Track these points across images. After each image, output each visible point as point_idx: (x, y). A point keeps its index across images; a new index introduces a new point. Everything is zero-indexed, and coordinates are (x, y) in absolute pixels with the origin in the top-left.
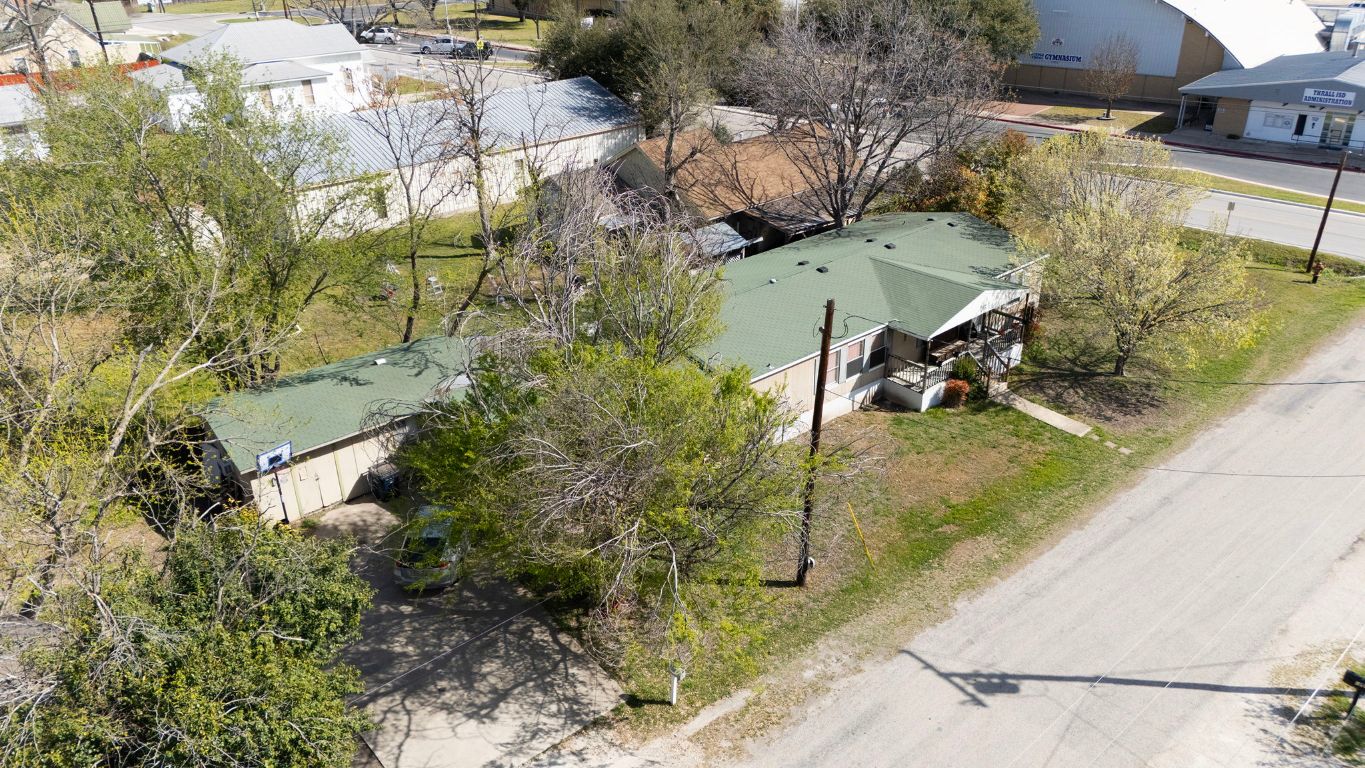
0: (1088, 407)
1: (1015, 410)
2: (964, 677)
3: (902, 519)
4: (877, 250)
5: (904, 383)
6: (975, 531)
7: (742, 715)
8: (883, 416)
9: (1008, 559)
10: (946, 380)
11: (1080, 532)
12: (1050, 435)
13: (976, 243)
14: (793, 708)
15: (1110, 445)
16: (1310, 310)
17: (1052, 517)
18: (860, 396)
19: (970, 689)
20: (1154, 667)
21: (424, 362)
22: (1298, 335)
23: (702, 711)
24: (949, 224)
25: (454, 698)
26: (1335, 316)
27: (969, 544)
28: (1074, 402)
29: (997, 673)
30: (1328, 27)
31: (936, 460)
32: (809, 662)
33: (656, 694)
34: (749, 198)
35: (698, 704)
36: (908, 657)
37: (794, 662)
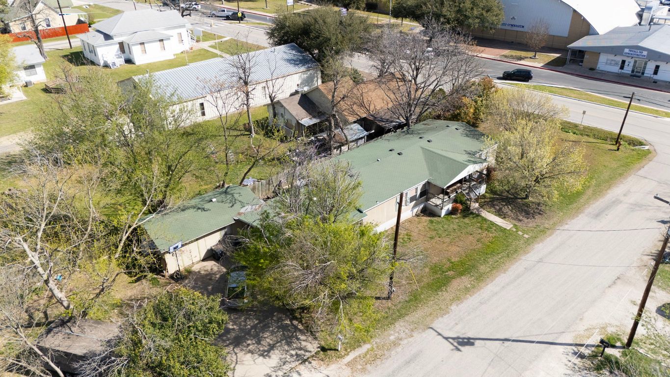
0: (512, 215)
1: (481, 216)
2: (453, 339)
3: (431, 269)
4: (423, 143)
5: (434, 205)
6: (461, 274)
7: (366, 355)
8: (425, 219)
9: (474, 287)
10: (452, 203)
11: (504, 275)
12: (495, 229)
13: (468, 139)
14: (386, 352)
15: (520, 233)
16: (614, 165)
17: (493, 267)
18: (415, 210)
19: (456, 344)
20: (528, 335)
21: (234, 200)
22: (607, 178)
23: (350, 353)
24: (456, 129)
25: (253, 348)
26: (624, 168)
27: (458, 280)
28: (507, 212)
29: (466, 337)
30: (641, 8)
31: (446, 241)
32: (392, 332)
33: (332, 346)
34: (368, 111)
35: (349, 350)
36: (431, 330)
37: (386, 332)
